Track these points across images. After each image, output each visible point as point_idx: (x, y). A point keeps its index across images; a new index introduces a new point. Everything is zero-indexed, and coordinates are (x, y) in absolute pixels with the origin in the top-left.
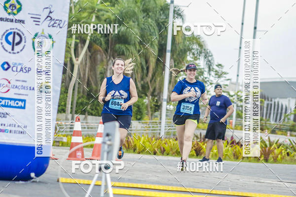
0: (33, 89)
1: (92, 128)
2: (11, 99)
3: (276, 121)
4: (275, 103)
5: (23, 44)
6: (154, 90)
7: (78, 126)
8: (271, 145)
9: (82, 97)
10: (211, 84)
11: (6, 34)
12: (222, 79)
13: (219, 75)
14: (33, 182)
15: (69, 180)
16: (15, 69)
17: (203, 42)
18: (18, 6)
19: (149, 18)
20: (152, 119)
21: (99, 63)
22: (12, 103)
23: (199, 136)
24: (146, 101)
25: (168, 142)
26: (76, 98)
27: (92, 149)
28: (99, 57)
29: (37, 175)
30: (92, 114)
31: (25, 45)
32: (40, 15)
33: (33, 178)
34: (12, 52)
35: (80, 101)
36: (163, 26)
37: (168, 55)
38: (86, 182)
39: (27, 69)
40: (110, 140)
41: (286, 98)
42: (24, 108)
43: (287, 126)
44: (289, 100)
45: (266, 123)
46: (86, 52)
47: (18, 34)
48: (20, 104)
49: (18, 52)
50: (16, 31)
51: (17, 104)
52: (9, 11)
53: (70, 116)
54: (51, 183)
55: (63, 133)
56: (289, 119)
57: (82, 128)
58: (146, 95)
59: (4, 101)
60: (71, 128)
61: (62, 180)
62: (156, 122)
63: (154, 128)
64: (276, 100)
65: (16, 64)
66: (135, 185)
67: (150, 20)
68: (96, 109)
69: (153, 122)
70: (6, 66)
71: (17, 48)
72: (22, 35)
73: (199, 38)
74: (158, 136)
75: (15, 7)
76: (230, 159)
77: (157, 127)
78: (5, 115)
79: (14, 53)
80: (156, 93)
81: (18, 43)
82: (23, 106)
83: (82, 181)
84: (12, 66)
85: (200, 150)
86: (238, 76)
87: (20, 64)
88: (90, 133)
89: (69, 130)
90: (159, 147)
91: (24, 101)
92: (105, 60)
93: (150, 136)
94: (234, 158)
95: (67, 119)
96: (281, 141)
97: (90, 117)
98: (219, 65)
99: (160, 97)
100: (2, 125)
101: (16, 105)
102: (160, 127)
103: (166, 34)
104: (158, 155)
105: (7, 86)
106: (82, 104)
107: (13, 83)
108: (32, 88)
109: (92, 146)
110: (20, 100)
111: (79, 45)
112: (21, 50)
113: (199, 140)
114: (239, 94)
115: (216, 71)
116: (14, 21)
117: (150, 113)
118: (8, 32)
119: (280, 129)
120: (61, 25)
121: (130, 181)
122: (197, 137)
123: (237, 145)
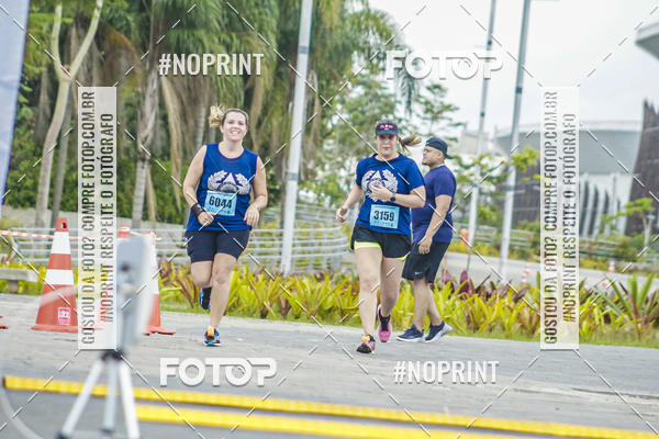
12: (443, 123)
13: (434, 113)
17: (392, 26)
25: (298, 284)
37: (303, 59)
41: (608, 173)
43: (608, 245)
44: (615, 179)
53: (46, 216)
55: (29, 261)
56: (613, 228)
62: (270, 234)
69: (262, 234)
73: (382, 17)
74: (275, 269)
76: (456, 331)
77: (273, 246)
86: (483, 115)
92: (139, 71)
94: (469, 328)
98: (435, 88)
102: (281, 246)
103: (297, 5)
111: (73, 32)
114: (484, 162)
115: (427, 103)
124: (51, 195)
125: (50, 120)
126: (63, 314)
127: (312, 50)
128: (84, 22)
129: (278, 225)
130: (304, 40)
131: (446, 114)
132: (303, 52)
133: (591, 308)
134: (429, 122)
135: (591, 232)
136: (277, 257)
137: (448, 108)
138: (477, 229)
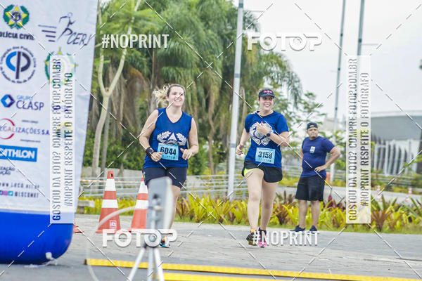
0: (48, 133)
1: (130, 187)
2: (16, 148)
3: (392, 172)
4: (390, 147)
5: (31, 68)
6: (218, 131)
7: (110, 185)
8: (385, 208)
9: (115, 143)
10: (298, 121)
11: (7, 55)
12: (314, 114)
14: (50, 265)
15: (100, 262)
16: (20, 105)
17: (286, 61)
18: (24, 15)
19: (208, 29)
20: (215, 174)
21: (137, 94)
22: (18, 154)
23: (283, 196)
24: (206, 147)
26: (106, 144)
27: (131, 217)
28: (138, 85)
29: (55, 256)
30: (129, 168)
31: (34, 71)
32: (56, 28)
33: (48, 260)
34: (16, 80)
35: (112, 148)
36: (228, 40)
38: (125, 264)
39: (38, 105)
40: (159, 204)
41: (406, 139)
42: (35, 160)
44: (410, 143)
45: (377, 176)
46: (120, 78)
47: (25, 55)
48: (29, 154)
49: (25, 81)
50: (22, 50)
51: (25, 154)
52: (12, 22)
53: (98, 171)
54: (76, 267)
56: (410, 169)
57: (117, 187)
58: (206, 139)
59: (6, 150)
60: (100, 188)
61: (91, 262)
62: (221, 177)
63: (218, 186)
64: (392, 143)
65: (22, 97)
66: (195, 268)
67: (210, 32)
68: (135, 160)
69: (217, 178)
70: (8, 101)
71: (23, 75)
72: (30, 56)
73: (280, 57)
75: (20, 17)
76: (327, 228)
77: (223, 184)
78: (7, 171)
79: (19, 82)
80: (220, 136)
81: (25, 68)
82: (33, 157)
83: (119, 263)
84: (16, 100)
85: (284, 217)
86: (336, 109)
87: (28, 98)
88: (128, 194)
89: (97, 190)
90: (226, 213)
91: (35, 150)
92: (146, 90)
93: (213, 197)
94: (334, 227)
95: (94, 175)
96: (399, 201)
97: (126, 172)
98: (309, 95)
99: (226, 141)
100: (3, 185)
101: (23, 156)
102: (227, 184)
103: (233, 51)
104: (225, 224)
105: (10, 129)
106: (115, 153)
107: (18, 124)
108: (45, 132)
109: (130, 213)
110: (28, 149)
111: (110, 69)
112: (30, 78)
113: (283, 202)
114: (339, 135)
115: (305, 103)
116: (18, 36)
117: (213, 164)
118: (10, 53)
119: (398, 185)
120: (85, 42)
121: (187, 261)
122: (280, 197)
123: (337, 208)
124: (100, 159)
125: (98, 118)
126: (113, 224)
127: (242, 75)
128: (116, 64)
129: (225, 172)
130: (237, 70)
131: (316, 109)
132: (237, 77)
133: (401, 214)
134: (306, 114)
135: (397, 172)
136: (225, 190)
137: (316, 106)
138: (336, 172)
